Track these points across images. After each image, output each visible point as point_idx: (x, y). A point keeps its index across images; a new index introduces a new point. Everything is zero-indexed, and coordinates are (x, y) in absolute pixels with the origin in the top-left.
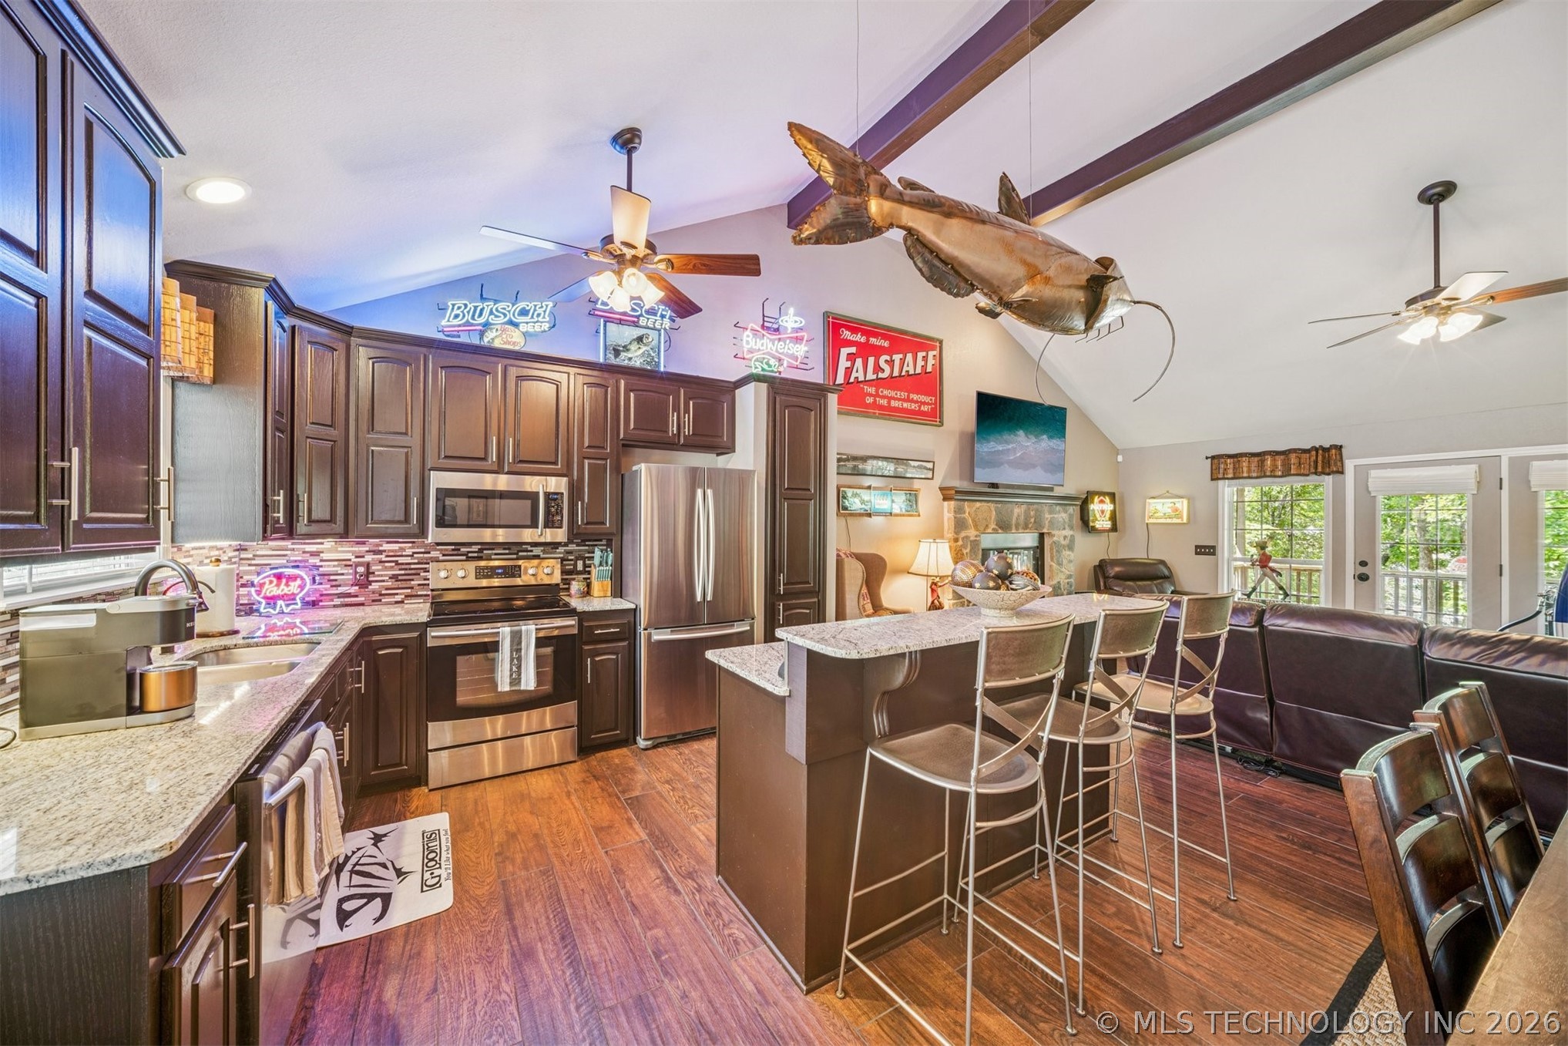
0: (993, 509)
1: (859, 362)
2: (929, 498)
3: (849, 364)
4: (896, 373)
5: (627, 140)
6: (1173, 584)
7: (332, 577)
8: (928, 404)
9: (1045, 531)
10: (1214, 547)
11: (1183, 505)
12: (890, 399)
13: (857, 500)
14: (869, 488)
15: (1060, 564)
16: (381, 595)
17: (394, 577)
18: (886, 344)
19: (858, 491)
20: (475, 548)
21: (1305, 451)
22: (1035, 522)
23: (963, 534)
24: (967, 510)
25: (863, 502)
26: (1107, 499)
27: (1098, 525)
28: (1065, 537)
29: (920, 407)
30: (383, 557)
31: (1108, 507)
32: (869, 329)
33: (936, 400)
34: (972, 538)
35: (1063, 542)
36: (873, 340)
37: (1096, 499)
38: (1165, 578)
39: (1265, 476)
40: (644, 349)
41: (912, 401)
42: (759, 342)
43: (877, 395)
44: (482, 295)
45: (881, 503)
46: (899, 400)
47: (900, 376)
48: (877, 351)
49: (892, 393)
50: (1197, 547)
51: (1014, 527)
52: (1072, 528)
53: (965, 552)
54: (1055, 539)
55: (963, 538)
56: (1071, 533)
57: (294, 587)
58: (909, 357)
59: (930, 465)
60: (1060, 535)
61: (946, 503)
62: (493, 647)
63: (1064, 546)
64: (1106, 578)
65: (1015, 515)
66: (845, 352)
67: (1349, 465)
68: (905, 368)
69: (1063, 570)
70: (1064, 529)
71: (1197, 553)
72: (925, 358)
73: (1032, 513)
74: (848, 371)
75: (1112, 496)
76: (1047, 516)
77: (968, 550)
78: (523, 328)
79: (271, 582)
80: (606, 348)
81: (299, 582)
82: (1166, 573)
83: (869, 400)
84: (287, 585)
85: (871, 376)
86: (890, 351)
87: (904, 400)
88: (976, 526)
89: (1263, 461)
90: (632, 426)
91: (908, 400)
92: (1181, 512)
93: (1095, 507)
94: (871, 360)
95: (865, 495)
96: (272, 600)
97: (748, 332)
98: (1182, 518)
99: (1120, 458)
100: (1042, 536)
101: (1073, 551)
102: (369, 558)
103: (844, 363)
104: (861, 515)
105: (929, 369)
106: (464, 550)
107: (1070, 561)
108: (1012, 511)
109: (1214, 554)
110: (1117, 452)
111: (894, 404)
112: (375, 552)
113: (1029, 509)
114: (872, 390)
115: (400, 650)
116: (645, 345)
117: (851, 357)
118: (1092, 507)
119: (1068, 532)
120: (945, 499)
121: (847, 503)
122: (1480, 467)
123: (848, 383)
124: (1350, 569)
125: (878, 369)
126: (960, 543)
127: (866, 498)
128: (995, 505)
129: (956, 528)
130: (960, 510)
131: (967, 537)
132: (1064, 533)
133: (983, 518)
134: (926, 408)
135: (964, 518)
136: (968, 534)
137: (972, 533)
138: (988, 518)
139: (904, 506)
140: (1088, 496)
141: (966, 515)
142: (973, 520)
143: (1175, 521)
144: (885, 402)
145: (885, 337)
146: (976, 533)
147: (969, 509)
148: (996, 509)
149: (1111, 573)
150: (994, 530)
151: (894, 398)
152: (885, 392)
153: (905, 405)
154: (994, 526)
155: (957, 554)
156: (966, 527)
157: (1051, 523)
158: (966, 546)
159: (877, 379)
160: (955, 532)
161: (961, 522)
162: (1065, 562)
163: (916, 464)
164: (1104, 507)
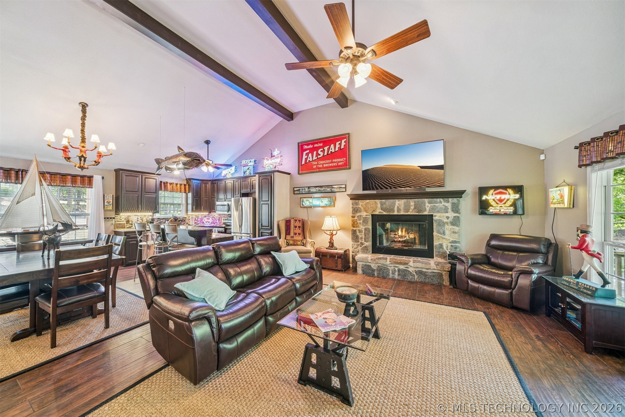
0: (378, 203)
1: (310, 155)
2: (342, 200)
3: (306, 157)
4: (326, 154)
5: (207, 142)
8: (342, 161)
11: (566, 190)
12: (323, 164)
13: (308, 202)
14: (313, 198)
15: (443, 233)
18: (321, 145)
19: (308, 199)
22: (415, 208)
23: (358, 214)
24: (360, 203)
25: (310, 203)
26: (510, 191)
28: (448, 218)
29: (338, 164)
31: (512, 196)
32: (313, 142)
33: (346, 159)
34: (364, 216)
35: (445, 220)
36: (316, 145)
37: (491, 191)
41: (334, 162)
42: (268, 161)
43: (318, 164)
45: (316, 202)
46: (327, 163)
47: (328, 154)
48: (317, 149)
49: (324, 162)
52: (457, 212)
53: (359, 222)
55: (358, 216)
56: (456, 214)
58: (332, 146)
59: (344, 186)
61: (351, 201)
63: (447, 223)
65: (397, 205)
66: (305, 153)
68: (330, 151)
69: (446, 237)
70: (447, 212)
72: (340, 144)
73: (412, 204)
74: (306, 159)
75: (519, 189)
76: (427, 204)
77: (361, 222)
78: (231, 173)
83: (315, 167)
85: (315, 158)
86: (323, 147)
87: (330, 163)
88: (366, 211)
91: (332, 162)
92: (565, 198)
94: (315, 153)
96: (206, 222)
98: (564, 202)
99: (542, 157)
101: (458, 226)
103: (304, 157)
104: (309, 207)
105: (342, 147)
107: (456, 232)
110: (542, 152)
111: (324, 165)
114: (316, 163)
117: (307, 154)
119: (451, 215)
120: (351, 199)
121: (304, 203)
123: (306, 163)
125: (318, 154)
126: (356, 218)
127: (311, 201)
128: (380, 201)
129: (352, 212)
130: (357, 204)
131: (360, 216)
132: (447, 215)
133: (371, 207)
134: (341, 163)
135: (359, 207)
136: (361, 214)
137: (364, 214)
138: (375, 207)
139: (327, 203)
140: (483, 190)
141: (360, 206)
142: (364, 208)
143: (561, 206)
144: (321, 166)
145: (320, 142)
146: (367, 214)
147: (362, 203)
148: (381, 202)
149: (493, 243)
150: (380, 212)
151: (325, 164)
152: (321, 162)
153: (330, 165)
154: (380, 211)
155: (354, 223)
156: (360, 212)
157: (432, 209)
158: (360, 220)
159: (317, 158)
160: (352, 214)
161: (356, 209)
162: (447, 232)
163: (336, 186)
164: (503, 197)
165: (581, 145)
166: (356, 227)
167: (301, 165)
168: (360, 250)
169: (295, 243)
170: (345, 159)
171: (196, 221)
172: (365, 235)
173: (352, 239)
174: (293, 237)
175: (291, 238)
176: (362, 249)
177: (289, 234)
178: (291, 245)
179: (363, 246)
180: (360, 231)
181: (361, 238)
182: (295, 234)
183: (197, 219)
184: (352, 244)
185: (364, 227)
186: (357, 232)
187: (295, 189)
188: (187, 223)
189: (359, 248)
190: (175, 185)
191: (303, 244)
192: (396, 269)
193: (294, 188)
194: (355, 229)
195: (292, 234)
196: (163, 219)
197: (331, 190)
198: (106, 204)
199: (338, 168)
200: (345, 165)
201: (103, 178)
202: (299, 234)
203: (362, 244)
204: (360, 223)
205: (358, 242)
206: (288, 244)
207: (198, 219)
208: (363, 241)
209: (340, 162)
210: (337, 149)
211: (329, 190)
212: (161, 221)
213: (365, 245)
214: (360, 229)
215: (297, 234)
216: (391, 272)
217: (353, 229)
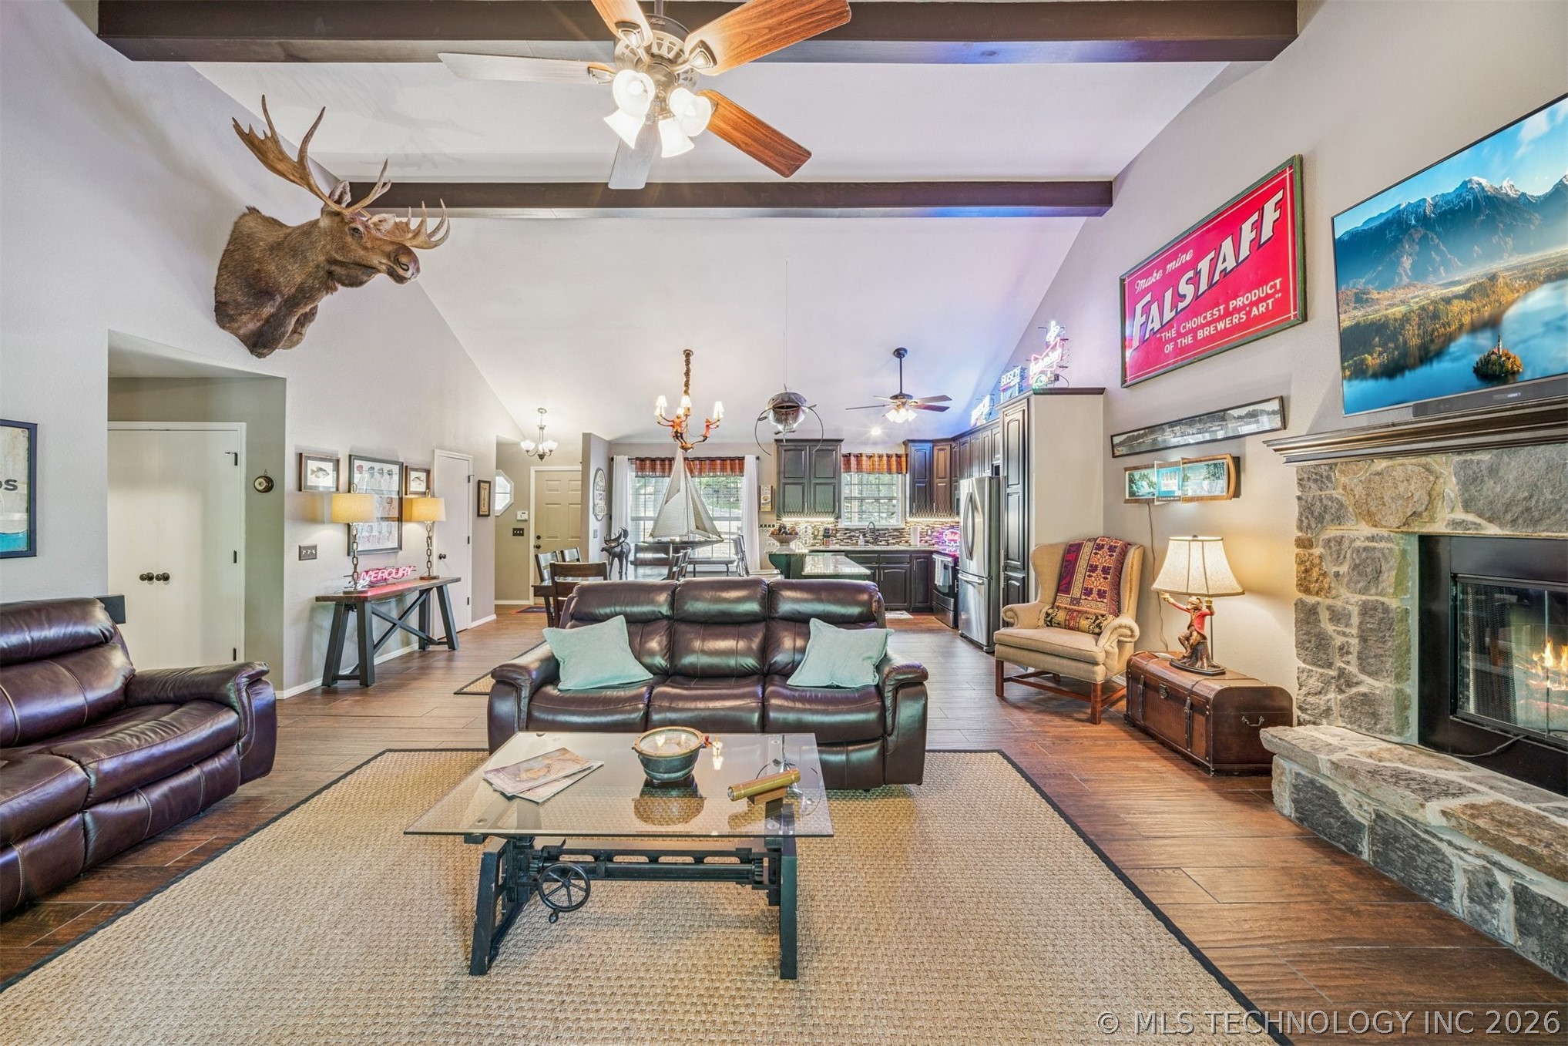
0: (1448, 469)
1: (1155, 307)
3: (1144, 318)
4: (1204, 286)
5: (900, 353)
8: (1266, 298)
12: (1194, 331)
13: (1145, 483)
18: (1187, 257)
19: (1146, 472)
23: (1332, 532)
24: (1340, 479)
25: (1151, 485)
29: (1251, 313)
32: (1164, 257)
33: (1284, 281)
34: (1358, 544)
36: (1168, 268)
41: (1237, 310)
42: (1037, 366)
43: (1179, 335)
46: (1208, 324)
47: (1211, 286)
48: (1178, 277)
49: (1200, 320)
53: (1331, 568)
55: (1328, 543)
58: (1229, 244)
59: (1277, 405)
66: (1139, 308)
68: (1220, 267)
72: (1258, 226)
74: (1143, 329)
77: (1344, 569)
83: (1170, 348)
85: (1168, 315)
86: (1194, 262)
87: (1220, 318)
88: (1371, 518)
91: (1228, 314)
94: (1168, 295)
103: (1139, 319)
105: (1266, 234)
111: (1200, 335)
114: (1174, 332)
117: (1147, 309)
121: (1134, 488)
123: (1144, 342)
125: (1178, 297)
126: (1318, 550)
127: (1154, 479)
128: (1457, 458)
129: (1300, 520)
130: (1321, 483)
131: (1340, 541)
133: (1400, 497)
134: (1262, 308)
135: (1331, 498)
136: (1346, 533)
137: (1359, 531)
138: (1420, 495)
141: (1339, 492)
142: (1361, 503)
144: (1188, 340)
145: (1184, 250)
146: (1375, 531)
148: (1463, 469)
150: (1455, 524)
151: (1202, 326)
152: (1189, 325)
153: (1221, 326)
154: (1460, 515)
155: (1306, 571)
156: (1338, 519)
158: (1339, 559)
159: (1177, 313)
160: (1300, 528)
161: (1317, 509)
163: (1243, 411)
166: (1317, 594)
168: (1336, 709)
169: (1072, 623)
170: (1278, 281)
171: (927, 538)
172: (1364, 640)
173: (1300, 645)
174: (1076, 601)
175: (1072, 603)
176: (1343, 704)
177: (1067, 591)
178: (1059, 625)
179: (1354, 690)
180: (1337, 616)
181: (1343, 650)
182: (1088, 592)
183: (929, 533)
184: (1301, 671)
185: (1357, 598)
186: (1324, 615)
187: (1117, 440)
188: (907, 542)
189: (1331, 695)
190: (876, 459)
191: (1097, 630)
192: (1504, 882)
193: (1112, 437)
194: (1311, 600)
195: (1076, 592)
196: (857, 529)
197: (1228, 428)
198: (762, 501)
199: (1251, 331)
200: (1281, 307)
201: (758, 458)
202: (1101, 594)
203: (1344, 680)
204: (1337, 575)
205: (1330, 665)
206: (1050, 621)
207: (932, 532)
208: (1353, 669)
209: (1256, 303)
210: (1245, 251)
211: (1216, 429)
212: (853, 534)
213: (1363, 689)
214: (1339, 603)
215: (1095, 595)
216: (1460, 883)
217: (1301, 601)
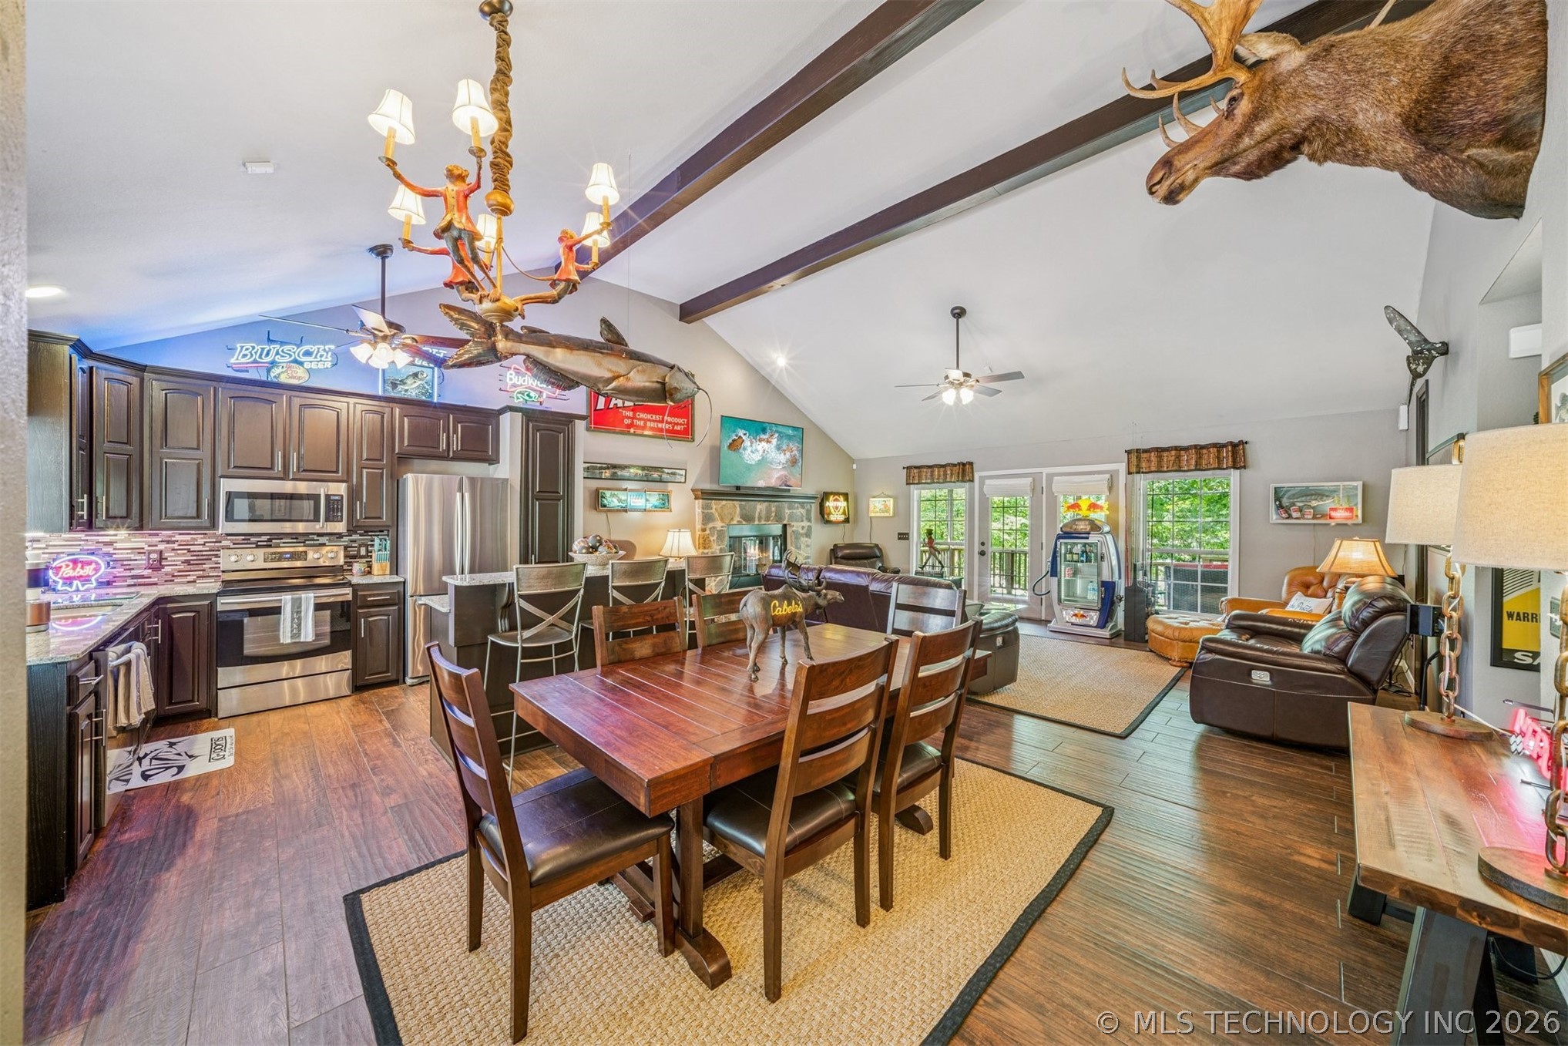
0: (737, 506)
2: (681, 498)
6: (882, 562)
7: (125, 563)
8: (681, 424)
9: (785, 522)
10: (908, 534)
11: (891, 502)
12: (646, 422)
13: (615, 500)
14: (626, 490)
15: (798, 548)
16: (173, 576)
17: (187, 562)
19: (616, 493)
20: (265, 538)
21: (955, 465)
22: (777, 516)
23: (711, 525)
24: (714, 507)
25: (620, 501)
26: (841, 498)
27: (832, 518)
28: (803, 527)
29: (673, 427)
30: (176, 546)
31: (842, 504)
33: (688, 422)
34: (718, 529)
35: (801, 531)
37: (831, 498)
38: (877, 557)
39: (934, 483)
40: (419, 383)
41: (667, 422)
42: (521, 381)
43: (634, 418)
44: (269, 339)
45: (638, 502)
46: (653, 421)
49: (649, 416)
50: (899, 534)
51: (757, 519)
52: (809, 520)
53: (712, 539)
54: (794, 528)
55: (710, 529)
56: (809, 524)
57: (88, 570)
59: (684, 472)
60: (797, 526)
61: (697, 501)
62: (276, 611)
63: (802, 535)
64: (836, 558)
65: (758, 510)
67: (977, 475)
69: (801, 552)
70: (804, 521)
71: (899, 539)
73: (773, 509)
75: (846, 496)
76: (787, 511)
77: (715, 538)
78: (307, 366)
79: (67, 566)
80: (384, 381)
81: (93, 566)
82: (878, 554)
83: (627, 422)
84: (82, 568)
87: (659, 422)
88: (722, 520)
89: (932, 472)
90: (406, 443)
91: (663, 422)
92: (889, 509)
93: (830, 504)
95: (622, 496)
96: (69, 581)
97: (511, 371)
98: (887, 511)
99: (855, 466)
100: (785, 526)
101: (810, 538)
102: (161, 547)
104: (618, 511)
106: (253, 539)
107: (808, 546)
108: (755, 508)
109: (908, 539)
110: (853, 461)
111: (648, 424)
112: (168, 542)
113: (770, 506)
114: (631, 414)
115: (193, 614)
116: (420, 380)
118: (827, 504)
119: (806, 524)
120: (696, 498)
121: (606, 502)
122: (1034, 480)
123: (608, 408)
124: (977, 548)
126: (708, 532)
127: (623, 498)
128: (739, 503)
129: (703, 521)
130: (708, 507)
131: (714, 528)
132: (802, 524)
133: (728, 513)
134: (676, 428)
135: (711, 513)
136: (715, 525)
137: (719, 524)
138: (733, 513)
139: (657, 503)
140: (826, 496)
141: (713, 511)
142: (720, 515)
143: (886, 514)
144: (641, 423)
146: (722, 524)
147: (716, 506)
148: (740, 506)
149: (840, 554)
150: (738, 522)
151: (650, 420)
152: (642, 415)
153: (660, 425)
154: (739, 519)
155: (704, 541)
156: (713, 520)
157: (791, 517)
158: (713, 535)
160: (703, 524)
161: (707, 517)
162: (803, 546)
163: (670, 471)
164: (839, 504)
165: (907, 468)
167: (595, 410)
170: (686, 420)
185: (719, 547)
194: (706, 551)
197: (661, 476)
199: (673, 435)
200: (686, 431)
209: (677, 424)
211: (656, 475)
214: (713, 550)
